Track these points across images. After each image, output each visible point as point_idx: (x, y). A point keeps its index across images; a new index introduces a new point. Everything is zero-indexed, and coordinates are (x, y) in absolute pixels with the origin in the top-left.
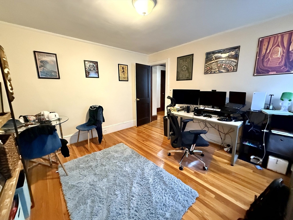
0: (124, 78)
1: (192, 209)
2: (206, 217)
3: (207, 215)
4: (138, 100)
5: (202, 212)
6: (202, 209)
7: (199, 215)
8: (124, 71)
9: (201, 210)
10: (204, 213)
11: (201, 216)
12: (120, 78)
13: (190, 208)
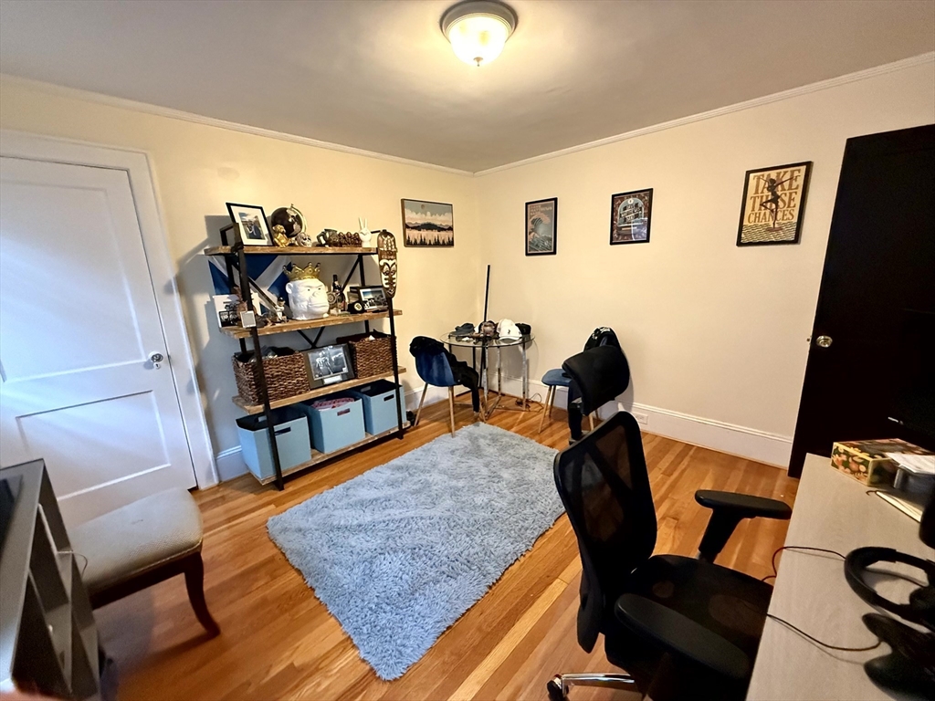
0: (770, 230)
1: (347, 646)
2: (317, 678)
3: (319, 684)
4: (824, 341)
5: (329, 674)
6: (338, 675)
7: (327, 662)
8: (775, 199)
9: (338, 672)
10: (327, 677)
11: (321, 666)
12: (744, 230)
13: (348, 643)
